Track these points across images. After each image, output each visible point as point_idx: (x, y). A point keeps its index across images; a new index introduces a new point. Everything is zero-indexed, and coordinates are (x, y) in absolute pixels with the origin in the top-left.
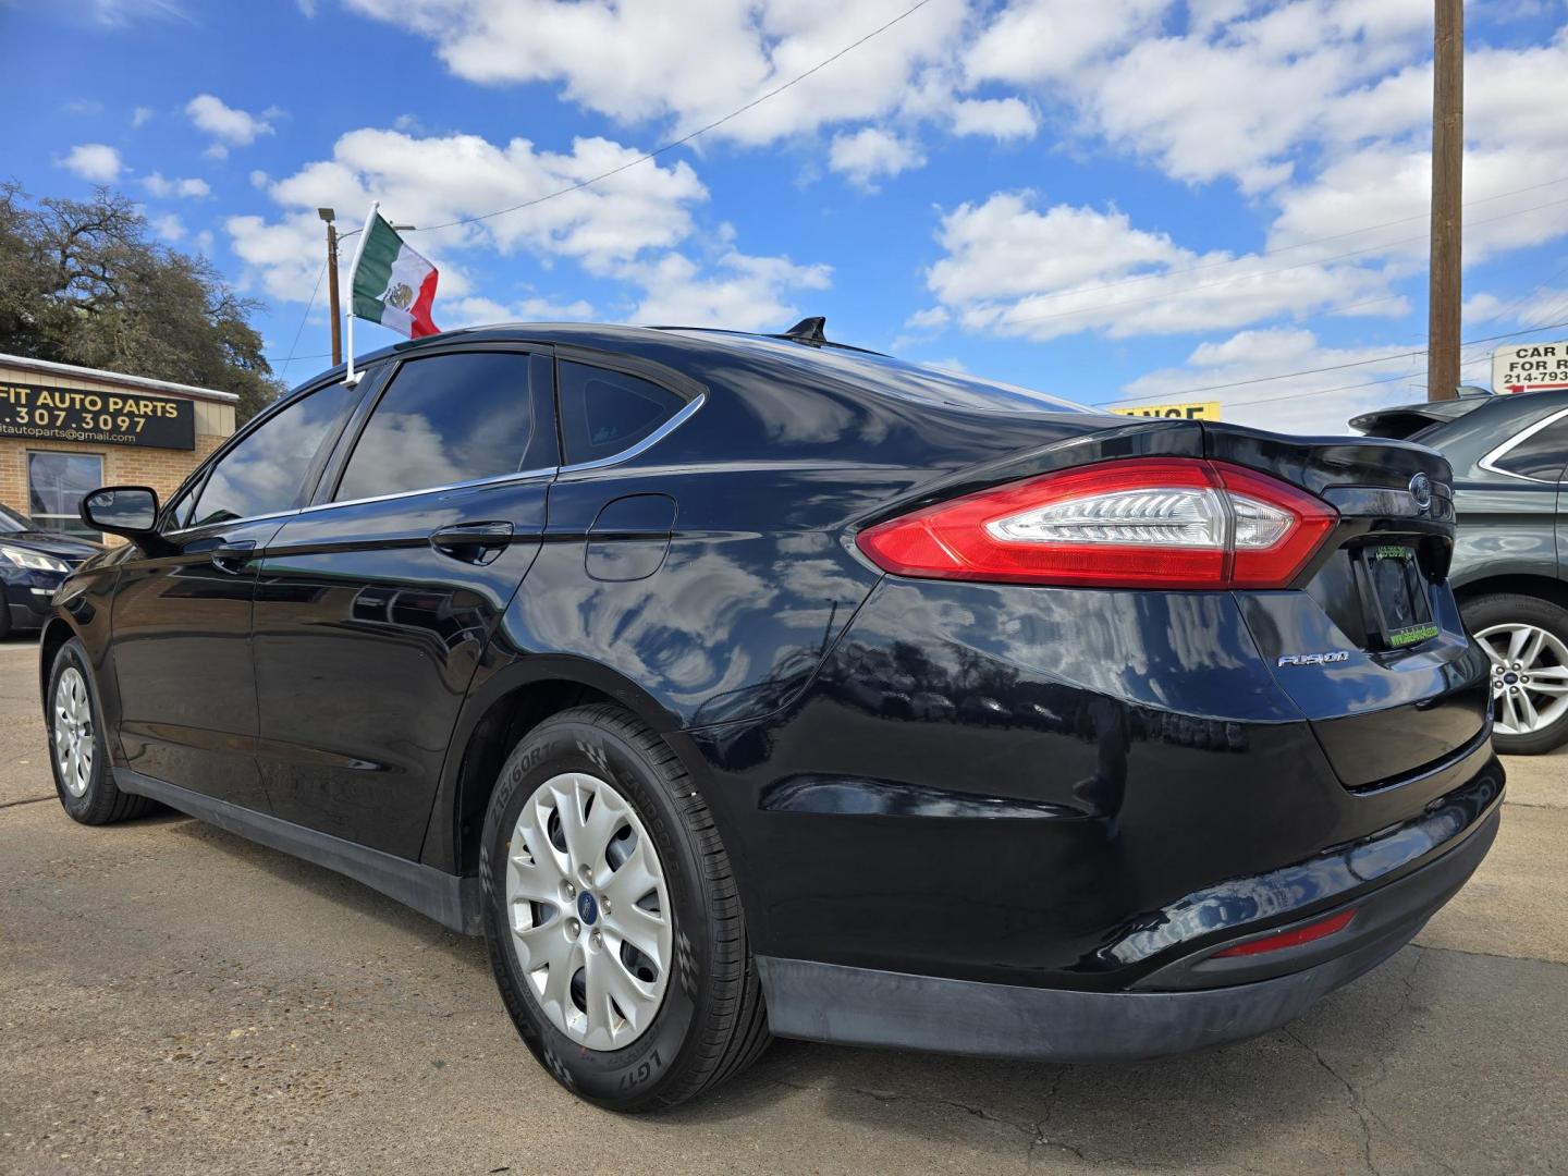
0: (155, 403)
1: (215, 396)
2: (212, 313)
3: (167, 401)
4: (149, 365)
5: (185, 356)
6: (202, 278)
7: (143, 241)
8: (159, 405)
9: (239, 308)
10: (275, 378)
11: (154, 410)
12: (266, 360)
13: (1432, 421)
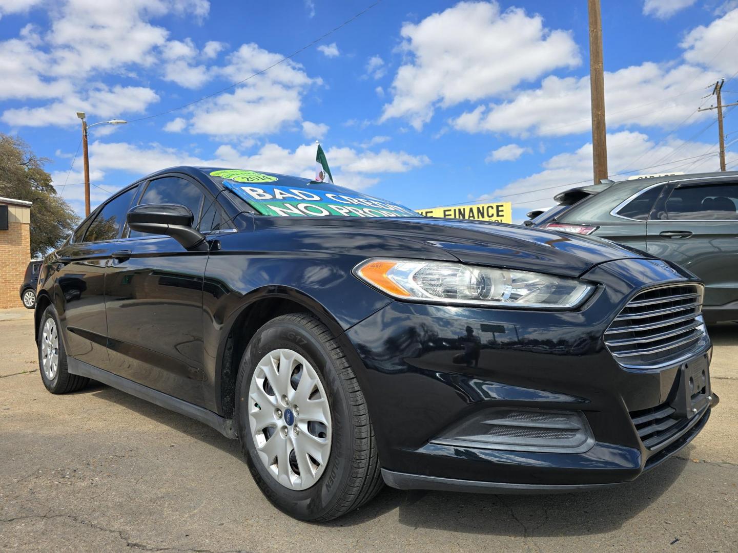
1: (13, 202)
2: (25, 164)
5: (8, 185)
6: (19, 147)
9: (39, 161)
10: (58, 196)
12: (54, 187)
13: (588, 194)
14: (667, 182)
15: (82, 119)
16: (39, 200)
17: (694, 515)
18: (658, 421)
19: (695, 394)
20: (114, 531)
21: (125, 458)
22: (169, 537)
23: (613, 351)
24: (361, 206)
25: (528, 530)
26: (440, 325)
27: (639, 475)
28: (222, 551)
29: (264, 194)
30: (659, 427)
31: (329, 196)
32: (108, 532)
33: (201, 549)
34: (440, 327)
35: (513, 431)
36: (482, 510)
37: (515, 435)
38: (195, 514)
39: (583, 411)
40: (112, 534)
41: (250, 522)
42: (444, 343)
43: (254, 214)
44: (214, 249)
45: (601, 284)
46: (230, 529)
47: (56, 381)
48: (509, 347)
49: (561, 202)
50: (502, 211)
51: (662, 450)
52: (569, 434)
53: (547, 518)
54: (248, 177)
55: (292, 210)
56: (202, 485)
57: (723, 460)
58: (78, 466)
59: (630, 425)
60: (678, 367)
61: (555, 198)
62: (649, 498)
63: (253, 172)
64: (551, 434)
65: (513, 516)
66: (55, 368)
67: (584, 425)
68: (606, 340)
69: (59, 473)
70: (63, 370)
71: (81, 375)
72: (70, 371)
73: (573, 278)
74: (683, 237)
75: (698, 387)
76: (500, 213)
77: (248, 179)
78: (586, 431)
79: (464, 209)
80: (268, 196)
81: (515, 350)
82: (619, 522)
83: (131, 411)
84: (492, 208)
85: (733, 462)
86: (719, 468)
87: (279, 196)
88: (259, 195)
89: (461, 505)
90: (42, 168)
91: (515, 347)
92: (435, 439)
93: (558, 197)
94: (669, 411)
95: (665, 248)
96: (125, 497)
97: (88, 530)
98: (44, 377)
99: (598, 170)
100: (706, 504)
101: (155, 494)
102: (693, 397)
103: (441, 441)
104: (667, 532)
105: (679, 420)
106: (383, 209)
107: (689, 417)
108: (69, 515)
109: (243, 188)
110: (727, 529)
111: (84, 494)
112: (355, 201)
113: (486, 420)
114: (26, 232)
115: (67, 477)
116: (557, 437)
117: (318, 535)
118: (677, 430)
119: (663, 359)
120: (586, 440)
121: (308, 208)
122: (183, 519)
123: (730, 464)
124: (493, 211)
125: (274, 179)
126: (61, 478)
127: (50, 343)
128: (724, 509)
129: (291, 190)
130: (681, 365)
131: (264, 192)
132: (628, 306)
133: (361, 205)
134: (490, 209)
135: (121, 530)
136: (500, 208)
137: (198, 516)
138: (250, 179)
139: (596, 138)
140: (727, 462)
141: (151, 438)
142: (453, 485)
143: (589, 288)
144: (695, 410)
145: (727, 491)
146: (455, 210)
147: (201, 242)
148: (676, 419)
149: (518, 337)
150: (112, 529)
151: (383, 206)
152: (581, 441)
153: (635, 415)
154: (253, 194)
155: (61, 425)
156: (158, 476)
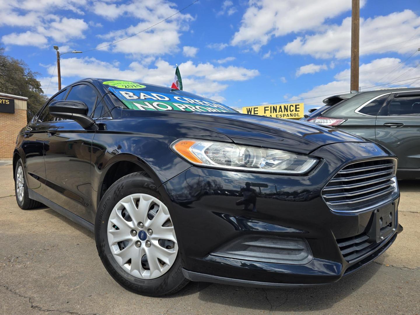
0: (2, 100)
1: (18, 97)
2: (25, 76)
3: (6, 99)
4: (4, 90)
5: (15, 87)
6: (22, 66)
7: (4, 55)
8: (4, 100)
9: (33, 74)
10: (44, 94)
11: (2, 102)
12: (42, 89)
13: (342, 99)
14: (391, 93)
15: (57, 50)
16: (33, 96)
17: (378, 302)
18: (357, 245)
19: (383, 227)
20: (26, 298)
21: (49, 251)
22: (57, 303)
23: (327, 201)
24: (195, 105)
25: (273, 308)
26: (225, 182)
27: (340, 279)
28: (85, 313)
29: (134, 96)
30: (357, 248)
31: (176, 98)
32: (23, 298)
33: (73, 312)
34: (225, 183)
35: (262, 250)
36: (248, 293)
37: (263, 252)
38: (77, 289)
39: (306, 238)
40: (25, 299)
41: (107, 295)
42: (226, 192)
43: (124, 108)
44: (101, 129)
45: (323, 159)
46: (95, 299)
47: (23, 202)
48: (271, 196)
49: (327, 104)
50: (299, 108)
51: (359, 262)
52: (297, 252)
53: (287, 299)
54: (126, 85)
55: (148, 106)
56: (87, 270)
57: (404, 266)
58: (20, 255)
59: (336, 247)
60: (372, 212)
61: (324, 102)
62: (353, 289)
63: (131, 83)
64: (286, 252)
65: (266, 297)
66: (23, 195)
67: (307, 247)
68: (323, 194)
69: (8, 258)
70: (27, 196)
71: (35, 200)
72: (30, 197)
73: (305, 154)
74: (398, 126)
75: (386, 223)
76: (297, 110)
77: (126, 86)
78: (308, 250)
79: (276, 107)
80: (135, 97)
81: (274, 198)
82: (330, 304)
83: (62, 221)
84: (293, 106)
85: (410, 267)
86: (400, 270)
87: (142, 97)
88: (130, 97)
89: (236, 289)
90: (35, 78)
91: (274, 197)
92: (214, 253)
93: (326, 100)
94: (365, 238)
95: (387, 133)
96: (40, 276)
97: (12, 296)
98: (18, 199)
99: (353, 85)
100: (388, 294)
101: (58, 274)
102: (382, 229)
103: (217, 253)
104: (359, 312)
105: (372, 243)
106: (209, 107)
107: (378, 242)
108: (4, 285)
109: (121, 92)
110: (397, 312)
111: (18, 272)
112: (192, 101)
113: (244, 243)
114: (25, 114)
115: (12, 261)
116: (289, 254)
117: (145, 306)
118: (370, 249)
119: (363, 206)
120: (307, 256)
121: (159, 105)
122: (69, 291)
123: (408, 268)
124: (293, 108)
125: (143, 87)
126: (8, 262)
127: (21, 180)
128: (398, 298)
129: (152, 94)
130: (374, 210)
131: (134, 95)
132: (339, 173)
133: (195, 103)
134: (291, 107)
135: (31, 297)
136: (297, 107)
137: (78, 289)
138: (127, 87)
139: (353, 65)
140: (407, 267)
141: (67, 239)
142: (223, 281)
143: (315, 161)
144: (382, 238)
145: (402, 286)
146: (271, 107)
147: (92, 124)
148: (370, 242)
149: (276, 190)
150: (26, 296)
151: (211, 104)
152: (305, 257)
153: (339, 241)
154: (127, 96)
155: (20, 229)
156: (63, 263)
